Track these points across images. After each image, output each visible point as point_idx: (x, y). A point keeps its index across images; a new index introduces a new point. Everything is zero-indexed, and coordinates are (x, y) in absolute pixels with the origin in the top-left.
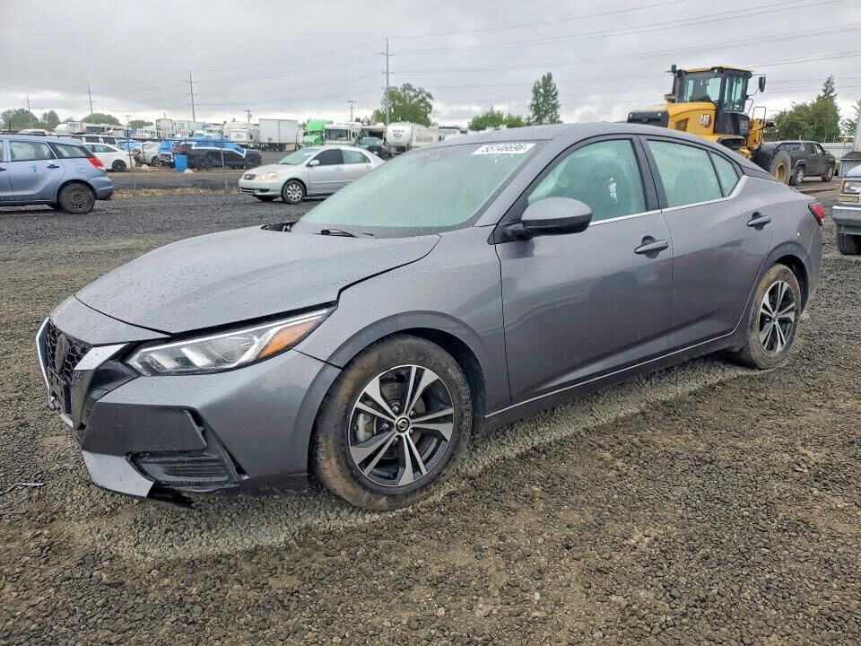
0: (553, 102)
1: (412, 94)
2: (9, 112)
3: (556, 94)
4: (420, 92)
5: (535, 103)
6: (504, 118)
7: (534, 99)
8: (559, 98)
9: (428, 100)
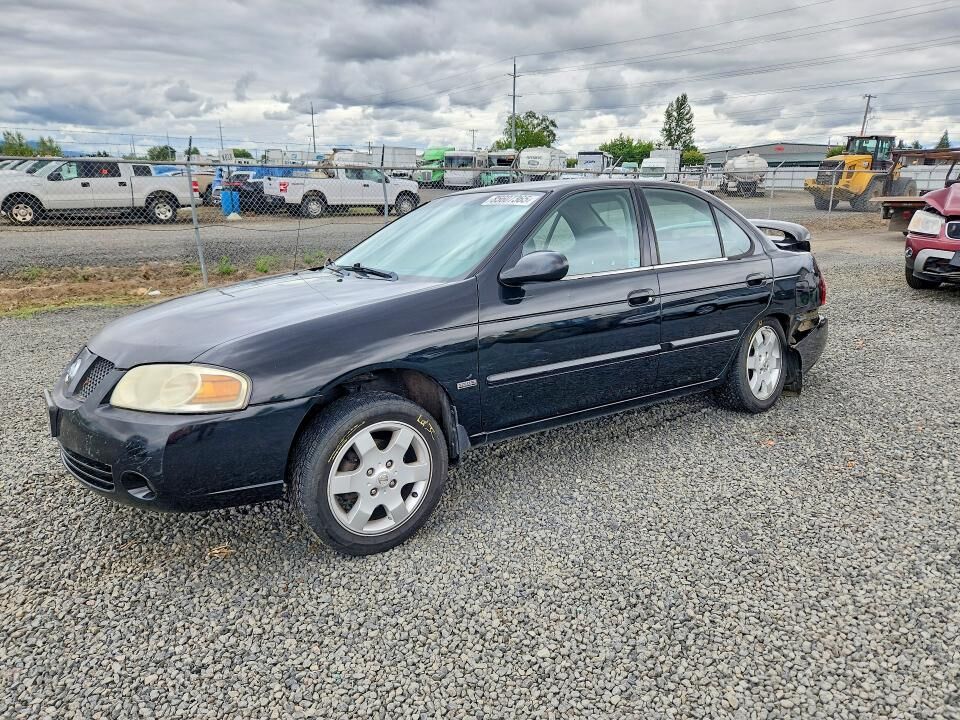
0: (687, 127)
1: (535, 122)
2: (155, 149)
3: (691, 117)
4: (544, 120)
5: (667, 127)
6: (634, 144)
7: (666, 123)
8: (694, 121)
9: (552, 128)
